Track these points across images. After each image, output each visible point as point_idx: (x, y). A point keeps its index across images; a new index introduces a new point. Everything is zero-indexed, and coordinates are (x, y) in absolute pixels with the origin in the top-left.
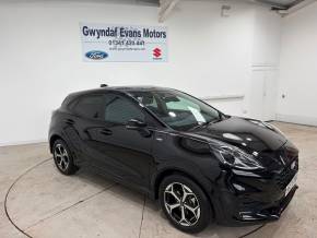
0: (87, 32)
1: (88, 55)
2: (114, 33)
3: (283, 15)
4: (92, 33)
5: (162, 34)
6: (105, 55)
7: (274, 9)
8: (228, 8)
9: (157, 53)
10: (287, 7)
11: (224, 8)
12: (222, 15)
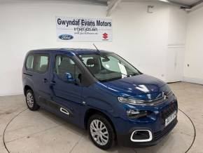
0: (60, 22)
1: (61, 37)
2: (77, 23)
3: (188, 12)
4: (64, 23)
5: (109, 24)
6: (72, 38)
7: (182, 8)
8: (152, 7)
9: (105, 36)
10: (191, 6)
11: (149, 7)
12: (148, 12)
